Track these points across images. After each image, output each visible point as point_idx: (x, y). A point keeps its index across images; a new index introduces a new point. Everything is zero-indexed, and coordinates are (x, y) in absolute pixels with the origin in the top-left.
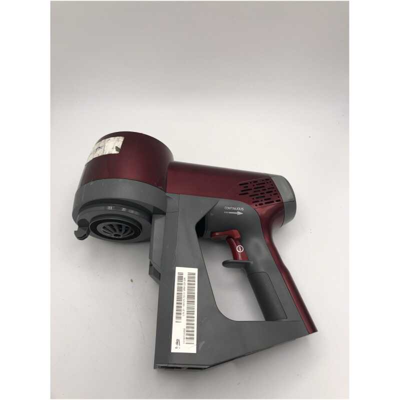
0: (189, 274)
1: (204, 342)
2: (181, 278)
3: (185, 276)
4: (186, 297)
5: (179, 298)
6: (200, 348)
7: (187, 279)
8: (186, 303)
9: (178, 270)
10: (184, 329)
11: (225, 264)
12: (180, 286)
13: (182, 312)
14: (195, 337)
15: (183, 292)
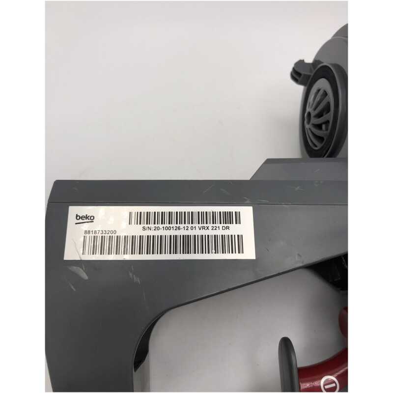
0: (240, 237)
1: (85, 276)
2: (228, 218)
3: (234, 230)
4: (186, 233)
5: (181, 218)
6: (74, 268)
7: (226, 233)
8: (173, 233)
9: (247, 213)
10: (115, 232)
11: (286, 345)
12: (210, 218)
13: (152, 226)
14: (98, 257)
15: (196, 225)
